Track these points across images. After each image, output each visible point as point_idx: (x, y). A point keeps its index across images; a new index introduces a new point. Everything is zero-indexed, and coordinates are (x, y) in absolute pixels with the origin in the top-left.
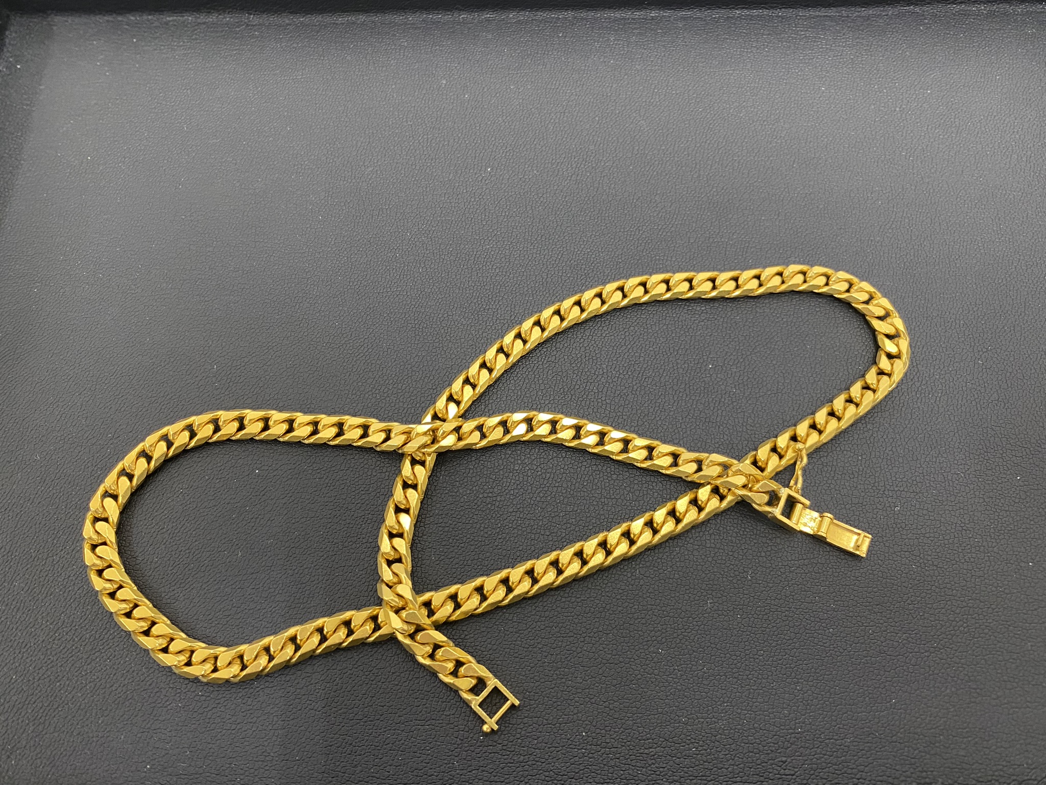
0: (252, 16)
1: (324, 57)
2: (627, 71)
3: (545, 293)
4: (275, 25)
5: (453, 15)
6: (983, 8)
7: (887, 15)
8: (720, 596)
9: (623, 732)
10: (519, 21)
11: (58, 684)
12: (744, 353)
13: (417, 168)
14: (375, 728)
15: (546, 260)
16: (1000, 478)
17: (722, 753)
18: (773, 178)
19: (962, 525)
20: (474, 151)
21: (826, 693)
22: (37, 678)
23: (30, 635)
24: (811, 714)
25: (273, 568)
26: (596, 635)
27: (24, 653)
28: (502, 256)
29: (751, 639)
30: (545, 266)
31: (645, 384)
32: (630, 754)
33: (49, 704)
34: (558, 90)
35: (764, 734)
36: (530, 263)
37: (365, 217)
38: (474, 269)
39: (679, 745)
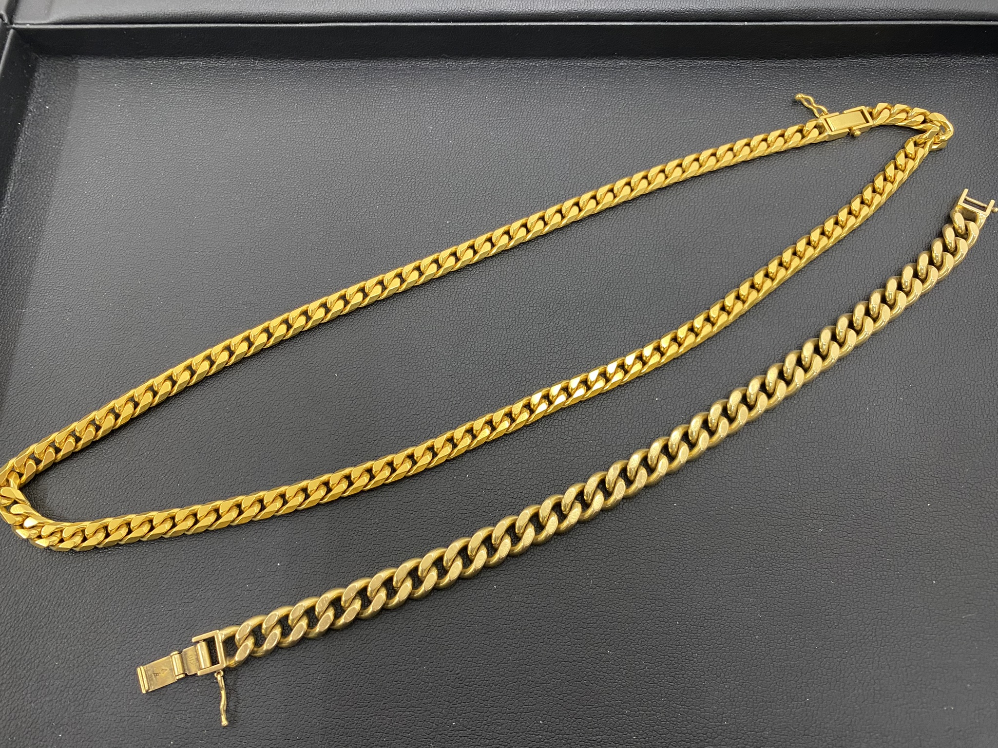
0: (257, 62)
1: (322, 101)
2: (597, 118)
3: (517, 327)
4: (278, 70)
5: (439, 62)
6: (925, 61)
7: (836, 67)
8: (662, 605)
9: (574, 721)
10: (500, 68)
11: (94, 670)
12: (692, 386)
13: (406, 210)
14: (363, 713)
15: (518, 297)
16: (912, 504)
17: (659, 741)
18: (725, 223)
19: (877, 546)
20: (457, 195)
21: (750, 691)
22: (76, 665)
23: (69, 628)
24: (736, 709)
25: (276, 573)
26: (554, 637)
27: (65, 643)
28: (480, 293)
29: (687, 643)
30: (518, 303)
31: (604, 413)
32: (580, 740)
33: (87, 687)
34: (534, 137)
35: (695, 726)
36: (505, 300)
37: (358, 255)
38: (455, 305)
39: (621, 734)
